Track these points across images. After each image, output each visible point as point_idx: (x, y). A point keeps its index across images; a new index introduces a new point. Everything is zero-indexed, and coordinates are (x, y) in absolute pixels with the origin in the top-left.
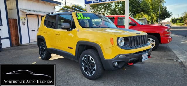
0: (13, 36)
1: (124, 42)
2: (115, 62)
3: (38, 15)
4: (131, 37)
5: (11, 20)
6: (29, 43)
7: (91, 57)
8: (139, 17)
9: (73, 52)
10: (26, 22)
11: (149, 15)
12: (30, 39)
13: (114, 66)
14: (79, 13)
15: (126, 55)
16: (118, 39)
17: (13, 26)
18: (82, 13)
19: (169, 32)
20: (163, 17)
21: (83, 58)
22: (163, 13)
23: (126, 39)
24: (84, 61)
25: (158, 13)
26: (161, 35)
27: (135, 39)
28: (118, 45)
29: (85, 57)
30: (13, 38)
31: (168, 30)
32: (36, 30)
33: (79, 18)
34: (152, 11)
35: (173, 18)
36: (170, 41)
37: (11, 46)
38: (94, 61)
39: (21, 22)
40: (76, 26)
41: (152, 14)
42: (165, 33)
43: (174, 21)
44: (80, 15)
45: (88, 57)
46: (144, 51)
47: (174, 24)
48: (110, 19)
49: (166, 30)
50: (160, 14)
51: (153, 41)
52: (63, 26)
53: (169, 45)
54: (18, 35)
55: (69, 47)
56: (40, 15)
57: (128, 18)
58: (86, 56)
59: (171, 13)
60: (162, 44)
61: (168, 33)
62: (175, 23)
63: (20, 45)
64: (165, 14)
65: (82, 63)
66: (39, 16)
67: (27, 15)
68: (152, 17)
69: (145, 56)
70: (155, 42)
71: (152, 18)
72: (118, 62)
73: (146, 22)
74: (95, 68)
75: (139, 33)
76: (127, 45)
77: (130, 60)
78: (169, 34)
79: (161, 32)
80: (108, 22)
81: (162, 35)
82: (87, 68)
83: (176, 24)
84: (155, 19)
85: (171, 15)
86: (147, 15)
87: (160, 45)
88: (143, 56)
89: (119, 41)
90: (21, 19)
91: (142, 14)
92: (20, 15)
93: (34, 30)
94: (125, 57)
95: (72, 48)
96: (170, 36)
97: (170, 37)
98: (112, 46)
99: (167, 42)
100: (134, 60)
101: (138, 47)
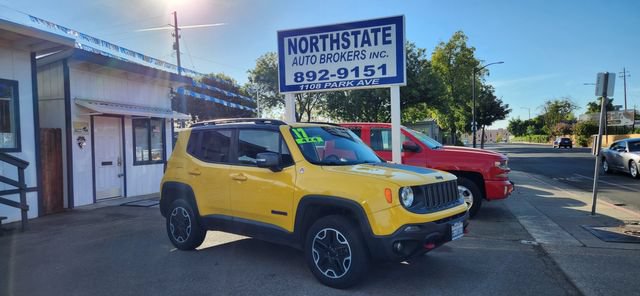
0: (47, 181)
1: (411, 197)
2: (398, 242)
3: (122, 117)
4: (426, 186)
5: (46, 133)
6: (91, 202)
7: (338, 232)
8: (415, 118)
9: (288, 224)
10: (88, 137)
11: (443, 111)
12: (97, 190)
13: (395, 250)
14: (296, 129)
15: (420, 225)
16: (401, 190)
17: (50, 151)
18: (303, 128)
19: (503, 168)
20: (485, 116)
21: (317, 236)
22: (483, 106)
23: (416, 190)
24: (318, 245)
25: (470, 104)
26: (484, 177)
27: (435, 189)
28: (402, 204)
29: (322, 234)
30: (48, 188)
31: (502, 165)
32: (115, 162)
33: (300, 141)
34: (452, 98)
35: (516, 118)
36: (508, 194)
37: (40, 216)
38: (346, 242)
39: (74, 138)
40: (295, 161)
41: (452, 108)
42: (495, 171)
43: (518, 128)
44: (300, 133)
45: (332, 234)
46: (455, 217)
47: (519, 138)
48: (353, 131)
49: (498, 164)
50: (477, 110)
51: (466, 194)
52: (263, 160)
53: (509, 204)
54: (61, 178)
55: (273, 212)
56: (128, 117)
57: (399, 131)
58: (325, 230)
59: (507, 106)
60: (489, 200)
61: (503, 172)
62: (521, 135)
63: (65, 211)
64: (492, 110)
65: (314, 250)
66: (126, 120)
67: (92, 116)
68: (452, 116)
69: (457, 228)
70: (471, 197)
71: (453, 119)
72: (402, 242)
73: (437, 131)
74: (350, 258)
75: (441, 178)
76: (419, 204)
77: (428, 237)
78: (504, 175)
79: (484, 170)
80: (351, 139)
81: (489, 177)
82: (327, 259)
83: (524, 138)
84: (462, 123)
85: (507, 112)
86: (437, 111)
87: (485, 204)
88: (453, 228)
89: (403, 195)
90: (76, 131)
91: (422, 108)
92: (74, 119)
93: (110, 163)
94: (417, 229)
95: (285, 214)
96: (507, 179)
97: (508, 182)
98: (390, 205)
99: (502, 196)
100: (436, 236)
101: (441, 208)
